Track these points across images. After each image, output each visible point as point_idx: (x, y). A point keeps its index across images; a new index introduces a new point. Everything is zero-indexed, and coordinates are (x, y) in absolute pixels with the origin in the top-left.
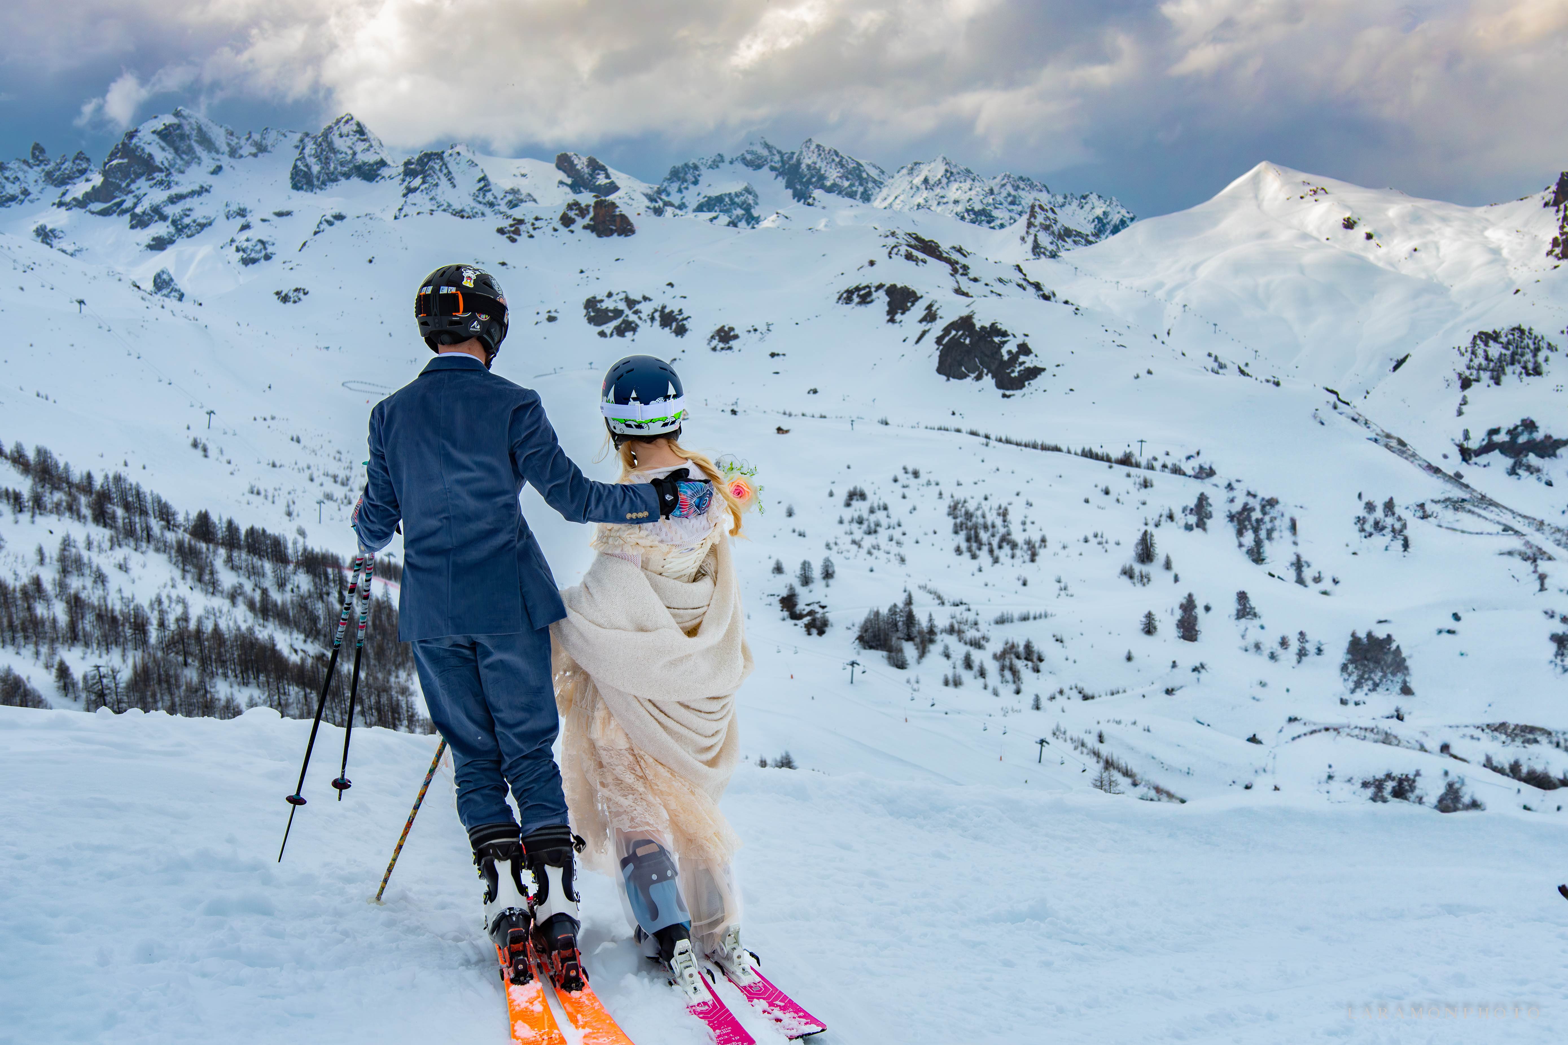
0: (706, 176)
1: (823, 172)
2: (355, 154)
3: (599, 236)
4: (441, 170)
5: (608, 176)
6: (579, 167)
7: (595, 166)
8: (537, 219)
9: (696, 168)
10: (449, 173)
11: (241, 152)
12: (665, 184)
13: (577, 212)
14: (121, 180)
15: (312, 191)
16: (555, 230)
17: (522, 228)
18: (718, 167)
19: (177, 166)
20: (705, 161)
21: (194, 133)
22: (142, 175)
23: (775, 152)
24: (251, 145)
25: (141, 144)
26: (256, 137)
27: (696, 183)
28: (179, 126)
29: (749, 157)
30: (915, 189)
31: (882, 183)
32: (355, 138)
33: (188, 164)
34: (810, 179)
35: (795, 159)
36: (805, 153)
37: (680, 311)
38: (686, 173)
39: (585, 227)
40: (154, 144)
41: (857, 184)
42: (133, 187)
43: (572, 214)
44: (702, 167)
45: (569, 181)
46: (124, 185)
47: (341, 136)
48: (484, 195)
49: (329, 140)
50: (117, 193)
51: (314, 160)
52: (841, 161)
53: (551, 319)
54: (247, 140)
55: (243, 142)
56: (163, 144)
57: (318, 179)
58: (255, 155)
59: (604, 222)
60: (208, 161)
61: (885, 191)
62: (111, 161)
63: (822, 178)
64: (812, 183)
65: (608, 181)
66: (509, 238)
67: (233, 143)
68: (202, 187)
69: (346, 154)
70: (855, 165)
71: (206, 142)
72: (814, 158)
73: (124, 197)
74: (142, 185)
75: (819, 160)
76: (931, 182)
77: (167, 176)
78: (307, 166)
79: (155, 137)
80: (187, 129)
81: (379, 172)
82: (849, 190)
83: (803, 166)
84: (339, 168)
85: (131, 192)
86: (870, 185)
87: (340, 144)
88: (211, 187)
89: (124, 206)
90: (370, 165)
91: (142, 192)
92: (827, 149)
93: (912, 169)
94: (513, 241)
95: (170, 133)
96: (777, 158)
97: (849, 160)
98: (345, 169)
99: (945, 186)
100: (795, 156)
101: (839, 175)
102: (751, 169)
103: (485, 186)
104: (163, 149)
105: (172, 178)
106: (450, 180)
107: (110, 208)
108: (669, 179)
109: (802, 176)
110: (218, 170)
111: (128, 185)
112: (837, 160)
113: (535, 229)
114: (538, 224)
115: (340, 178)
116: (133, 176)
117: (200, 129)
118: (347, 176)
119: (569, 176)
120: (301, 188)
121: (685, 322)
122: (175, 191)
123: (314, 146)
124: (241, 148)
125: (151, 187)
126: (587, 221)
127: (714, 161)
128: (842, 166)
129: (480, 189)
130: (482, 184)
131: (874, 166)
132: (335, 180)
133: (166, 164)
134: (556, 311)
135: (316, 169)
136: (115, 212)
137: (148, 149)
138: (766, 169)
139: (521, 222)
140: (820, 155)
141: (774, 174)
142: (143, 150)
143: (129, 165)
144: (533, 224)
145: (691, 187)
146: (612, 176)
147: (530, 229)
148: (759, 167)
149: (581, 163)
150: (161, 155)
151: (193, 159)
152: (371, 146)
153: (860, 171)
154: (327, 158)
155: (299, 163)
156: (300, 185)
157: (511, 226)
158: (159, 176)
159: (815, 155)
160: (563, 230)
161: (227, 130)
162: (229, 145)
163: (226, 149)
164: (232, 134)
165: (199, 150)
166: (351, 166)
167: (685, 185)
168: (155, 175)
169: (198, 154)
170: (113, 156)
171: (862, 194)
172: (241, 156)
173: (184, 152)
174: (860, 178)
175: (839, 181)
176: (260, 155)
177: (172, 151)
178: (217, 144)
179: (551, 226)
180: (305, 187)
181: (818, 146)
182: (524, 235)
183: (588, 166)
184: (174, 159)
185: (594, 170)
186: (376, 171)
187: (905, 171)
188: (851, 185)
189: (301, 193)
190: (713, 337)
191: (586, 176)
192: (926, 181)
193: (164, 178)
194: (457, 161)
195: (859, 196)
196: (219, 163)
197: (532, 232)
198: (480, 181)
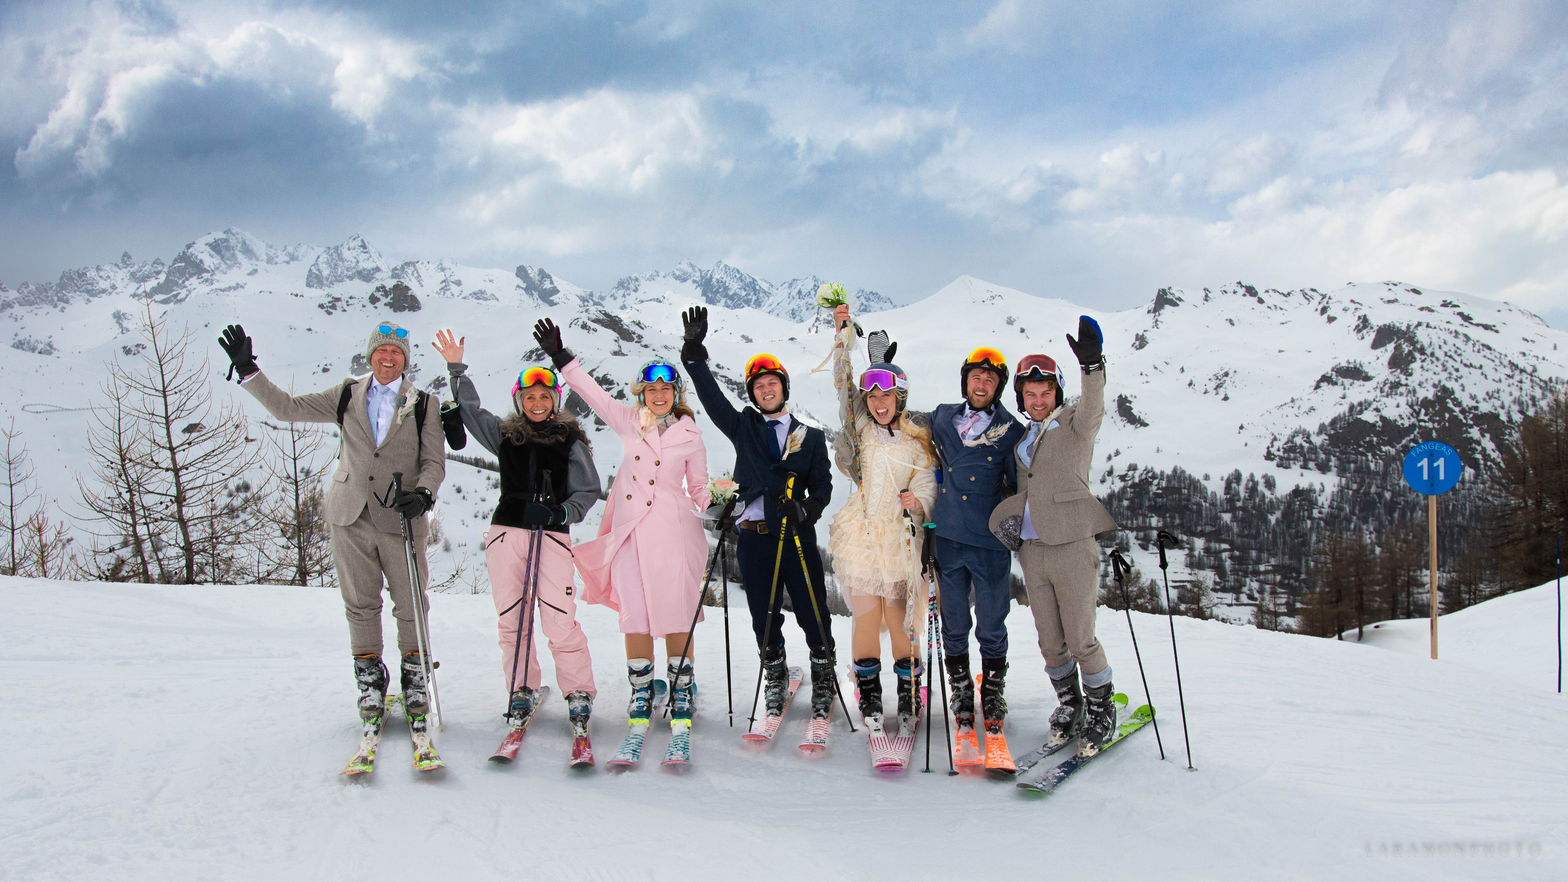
0: (644, 286)
1: (727, 285)
2: (358, 262)
3: (395, 311)
4: (413, 274)
5: (552, 283)
6: (531, 275)
7: (543, 275)
8: (351, 298)
9: (637, 280)
10: (419, 276)
11: (277, 260)
12: (614, 291)
13: (383, 293)
14: (179, 278)
15: (321, 288)
16: (364, 306)
17: (338, 304)
18: (654, 279)
19: (221, 269)
20: (644, 275)
21: (239, 245)
22: (194, 275)
23: (697, 270)
24: (286, 255)
25: (196, 253)
26: (290, 249)
27: (636, 290)
28: (226, 240)
29: (677, 273)
30: (791, 298)
31: (770, 293)
32: (359, 251)
33: (230, 267)
34: (718, 289)
35: (709, 275)
36: (716, 271)
37: (416, 365)
38: (629, 284)
39: (386, 305)
40: (206, 252)
41: (752, 293)
42: (187, 283)
43: (378, 295)
44: (641, 280)
45: (524, 285)
46: (180, 282)
47: (349, 249)
48: (444, 293)
49: (339, 252)
50: (175, 288)
51: (325, 266)
52: (741, 277)
53: (325, 370)
54: (283, 251)
55: (279, 253)
56: (213, 253)
57: (327, 279)
58: (288, 263)
59: (399, 301)
60: (246, 264)
61: (771, 299)
62: (174, 264)
63: (726, 289)
64: (719, 293)
65: (552, 286)
66: (327, 311)
67: (271, 254)
68: (238, 284)
69: (351, 262)
70: (751, 280)
71: (247, 251)
72: (722, 274)
73: (180, 291)
74: (194, 282)
75: (725, 276)
76: (803, 293)
77: (211, 276)
78: (319, 270)
79: (208, 248)
80: (233, 242)
81: (375, 276)
82: (745, 298)
83: (714, 280)
84: (345, 272)
85: (185, 287)
86: (761, 295)
87: (347, 254)
88: (245, 284)
89: (179, 297)
90: (368, 270)
91: (193, 287)
92: (731, 268)
93: (791, 284)
94: (329, 313)
95: (218, 244)
96: (698, 274)
97: (747, 276)
98: (350, 273)
99: (813, 297)
100: (709, 273)
101: (739, 287)
102: (678, 281)
103: (446, 286)
104: (212, 256)
105: (215, 277)
106: (419, 281)
107: (169, 298)
108: (616, 288)
109: (714, 287)
110: (254, 272)
111: (184, 282)
112: (738, 276)
113: (348, 305)
114: (351, 301)
115: (345, 279)
116: (187, 276)
117: (244, 243)
118: (351, 278)
119: (524, 282)
120: (312, 286)
121: (415, 374)
122: (216, 285)
123: (327, 256)
124: (277, 257)
125: (200, 284)
126: (388, 300)
127: (651, 276)
128: (742, 281)
129: (442, 289)
130: (444, 284)
131: (766, 281)
132: (342, 281)
133: (213, 267)
134: (330, 365)
135: (326, 273)
136: (172, 301)
137: (200, 256)
138: (689, 282)
139: (338, 300)
140: (726, 272)
141: (695, 285)
142: (196, 257)
143: (185, 268)
144: (347, 302)
145: (633, 293)
146: (554, 282)
147: (345, 304)
148: (685, 280)
149: (533, 274)
150: (209, 260)
151: (236, 263)
152: (371, 257)
153: (755, 284)
154: (336, 265)
155: (313, 268)
156: (311, 284)
157: (329, 302)
158: (206, 275)
159: (723, 272)
160: (370, 306)
161: (267, 244)
162: (267, 254)
163: (265, 257)
164: (271, 247)
165: (240, 257)
166: (354, 271)
167: (628, 292)
168: (204, 275)
169: (240, 260)
170: (176, 261)
171: (755, 301)
172: (276, 263)
173: (228, 259)
174: (754, 289)
175: (738, 291)
176: (292, 262)
177: (219, 257)
178: (258, 254)
179: (361, 304)
180: (315, 285)
181: (726, 266)
182: (339, 309)
183: (538, 275)
184: (219, 264)
185: (542, 278)
186: (372, 275)
187: (786, 285)
188: (747, 295)
189: (312, 289)
190: (430, 385)
191: (537, 282)
192: (800, 292)
193: (209, 277)
194: (427, 268)
195: (753, 302)
196: (255, 267)
197: (346, 308)
198: (442, 282)
